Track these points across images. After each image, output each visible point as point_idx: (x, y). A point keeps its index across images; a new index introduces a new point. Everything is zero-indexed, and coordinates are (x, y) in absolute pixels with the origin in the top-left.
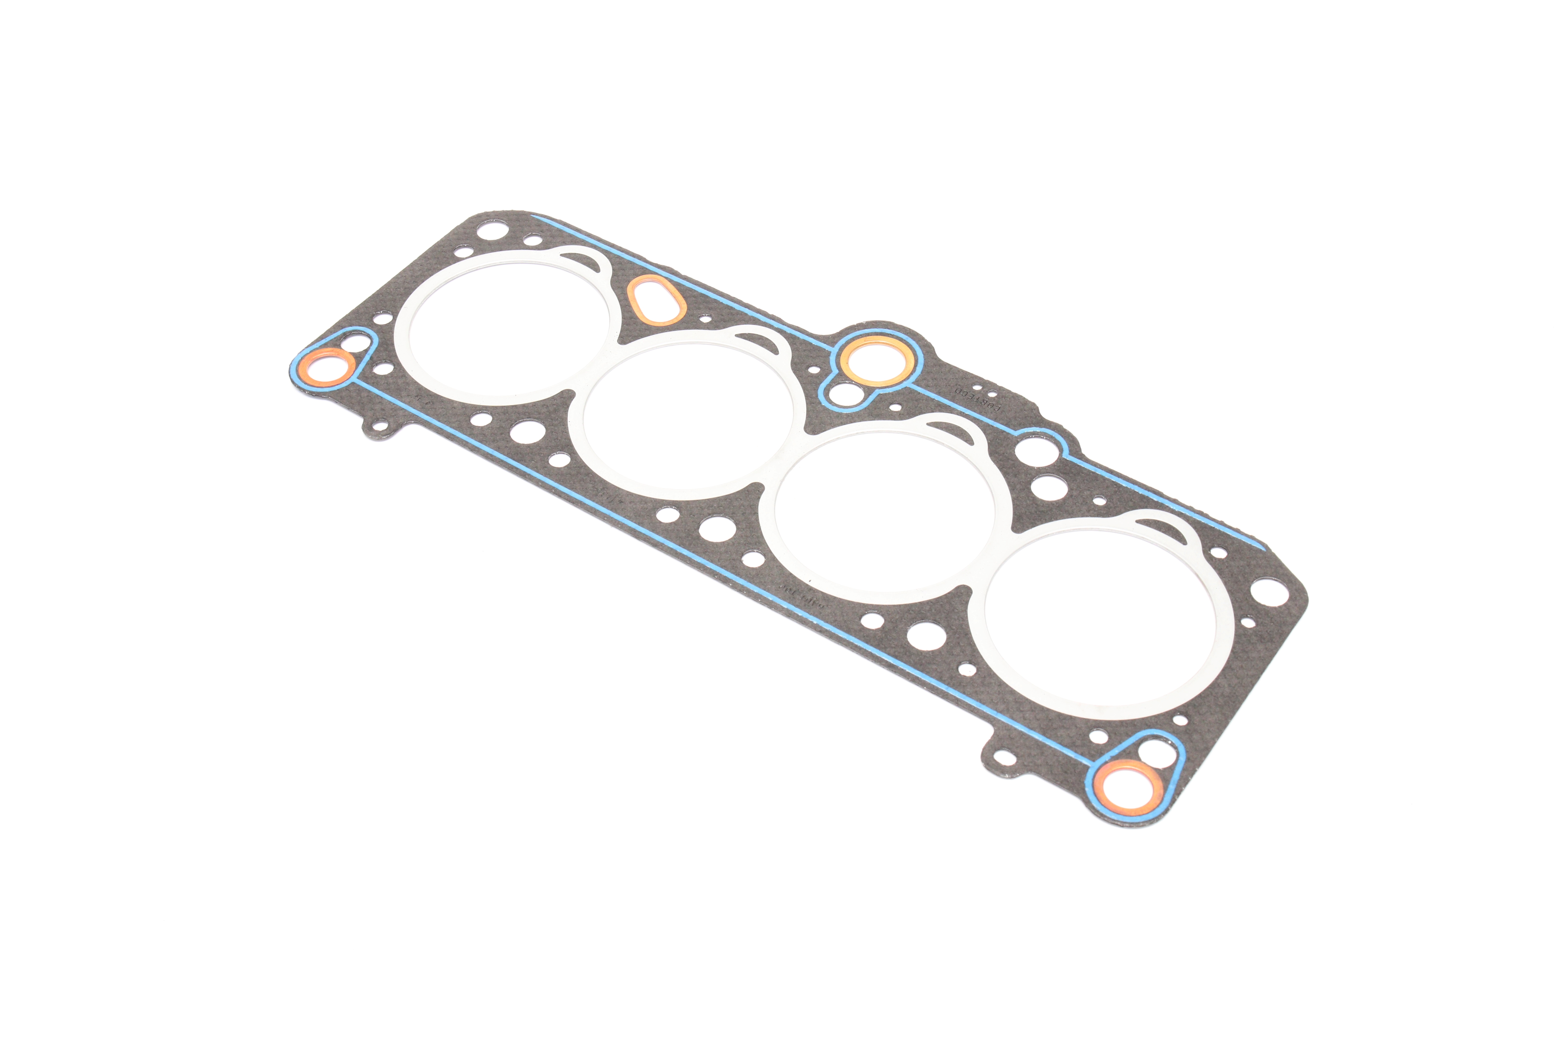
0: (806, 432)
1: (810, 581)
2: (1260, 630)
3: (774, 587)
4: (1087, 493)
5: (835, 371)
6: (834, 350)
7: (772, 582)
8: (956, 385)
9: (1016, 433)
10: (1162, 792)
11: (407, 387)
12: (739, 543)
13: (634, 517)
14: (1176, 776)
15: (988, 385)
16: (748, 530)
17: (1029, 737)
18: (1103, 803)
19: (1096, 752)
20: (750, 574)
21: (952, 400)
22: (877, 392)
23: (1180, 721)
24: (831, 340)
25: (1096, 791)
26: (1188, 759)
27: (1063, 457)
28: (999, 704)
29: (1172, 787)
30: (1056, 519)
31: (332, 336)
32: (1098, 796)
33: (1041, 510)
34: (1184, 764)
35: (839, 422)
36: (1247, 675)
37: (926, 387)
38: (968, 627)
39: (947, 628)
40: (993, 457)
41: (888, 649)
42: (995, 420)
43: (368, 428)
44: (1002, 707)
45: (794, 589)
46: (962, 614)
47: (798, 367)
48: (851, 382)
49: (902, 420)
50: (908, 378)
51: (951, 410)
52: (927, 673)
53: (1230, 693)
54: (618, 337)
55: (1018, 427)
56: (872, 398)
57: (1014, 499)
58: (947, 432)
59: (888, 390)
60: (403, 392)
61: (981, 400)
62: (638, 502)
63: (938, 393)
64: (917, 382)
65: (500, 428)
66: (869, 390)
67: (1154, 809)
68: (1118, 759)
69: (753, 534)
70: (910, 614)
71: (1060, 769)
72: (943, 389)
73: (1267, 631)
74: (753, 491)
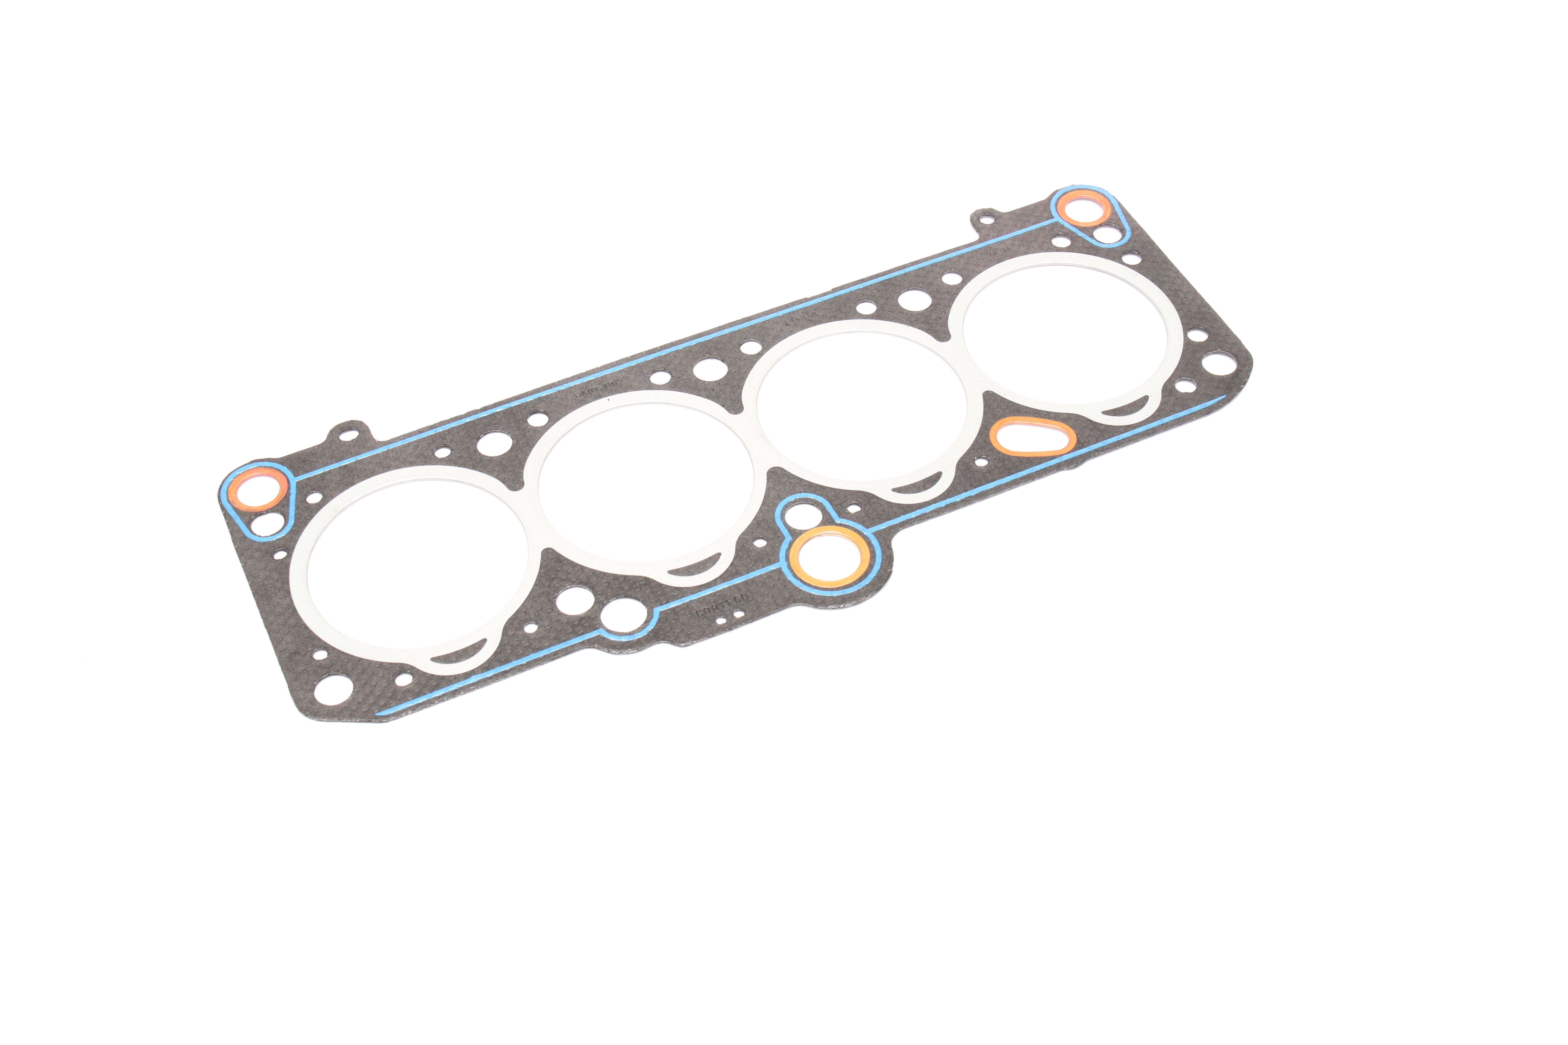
1: (609, 400)
2: (306, 656)
3: (621, 376)
5: (838, 521)
6: (868, 532)
7: (627, 378)
8: (754, 599)
9: (658, 611)
10: (236, 506)
11: (1025, 247)
12: (683, 375)
13: (764, 326)
14: (239, 521)
16: (694, 386)
17: (352, 456)
18: (260, 468)
19: (304, 489)
20: (644, 368)
21: (737, 586)
22: (788, 538)
23: (280, 555)
24: (885, 538)
25: (273, 470)
26: (245, 537)
28: (395, 454)
29: (233, 514)
30: (535, 584)
32: (269, 468)
33: (555, 580)
34: (242, 532)
35: (771, 494)
36: (276, 621)
37: (769, 575)
38: (480, 471)
39: (491, 460)
40: (642, 579)
41: (500, 415)
42: (686, 605)
45: (609, 387)
46: (495, 474)
47: (865, 499)
48: (818, 527)
49: (739, 538)
50: (789, 567)
51: (723, 578)
52: (459, 427)
54: (998, 394)
55: (664, 616)
56: (785, 532)
57: (582, 568)
58: (699, 562)
59: (784, 546)
60: (1020, 242)
61: (721, 607)
62: (779, 334)
63: (753, 580)
64: (779, 571)
65: (932, 284)
66: (795, 534)
67: (229, 492)
68: (285, 497)
69: (687, 387)
70: (524, 443)
71: (310, 459)
72: (755, 587)
73: (300, 660)
74: (733, 405)
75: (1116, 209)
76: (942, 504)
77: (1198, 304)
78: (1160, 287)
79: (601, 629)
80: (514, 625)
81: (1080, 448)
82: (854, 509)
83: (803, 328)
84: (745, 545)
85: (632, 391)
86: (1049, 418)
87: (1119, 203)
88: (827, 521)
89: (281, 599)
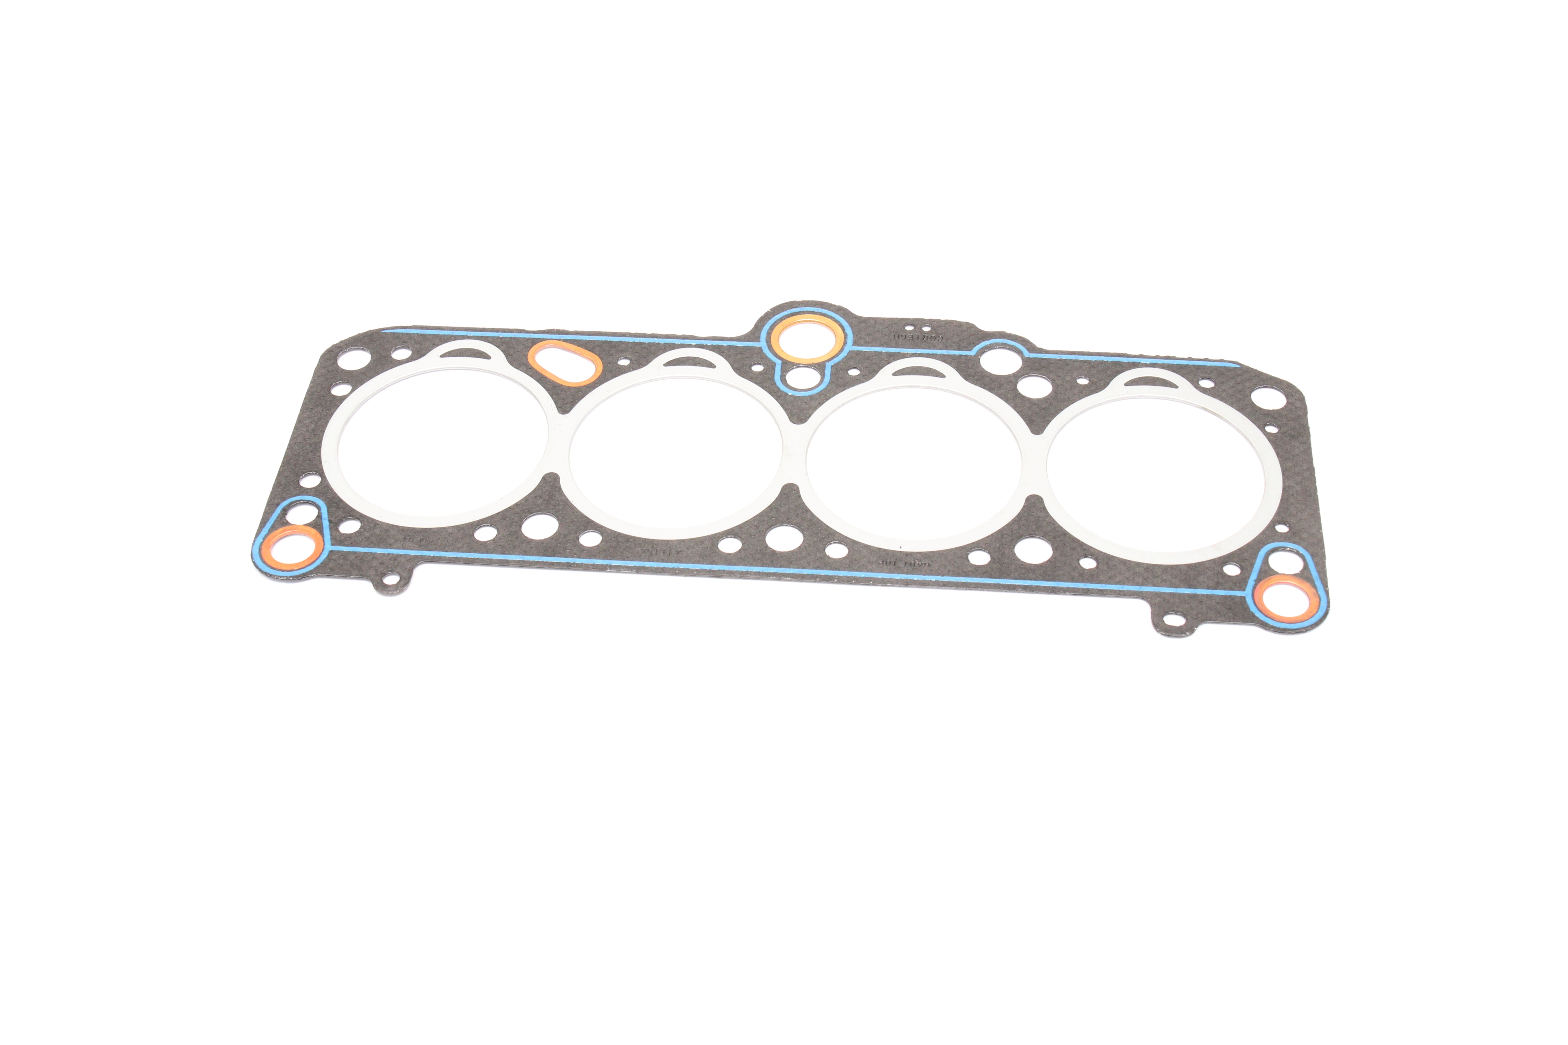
0: (793, 423)
1: (901, 548)
2: (1285, 431)
3: (874, 566)
4: (1068, 378)
5: (779, 362)
6: (762, 344)
7: (869, 562)
8: (891, 332)
9: (972, 353)
10: (1314, 590)
11: (389, 534)
12: (814, 542)
13: (701, 560)
14: (1314, 573)
15: (918, 323)
16: (812, 528)
17: (1180, 595)
18: (1278, 620)
19: (1239, 582)
20: (845, 564)
21: (897, 346)
22: (829, 366)
23: (1282, 529)
24: (753, 336)
25: (1265, 613)
26: (1312, 556)
27: (1025, 357)
28: (1136, 579)
29: (1318, 583)
30: (1062, 410)
31: (273, 516)
32: (1269, 617)
33: (1043, 407)
34: (1313, 561)
35: (817, 404)
36: (1303, 469)
37: (867, 344)
38: (1062, 528)
39: (1045, 536)
40: (969, 380)
41: (1012, 575)
42: (946, 348)
43: (381, 587)
44: (1140, 580)
45: (893, 560)
46: (1048, 520)
47: (742, 369)
48: (798, 366)
49: (868, 380)
50: (845, 343)
51: (904, 356)
52: (1060, 580)
53: (1302, 490)
54: (556, 408)
55: (969, 347)
56: (828, 372)
57: (1015, 408)
58: (914, 375)
59: (837, 360)
60: (388, 540)
61: (921, 337)
62: (695, 545)
63: (881, 345)
64: (855, 343)
65: (510, 534)
66: (819, 367)
67: (1317, 607)
68: (1261, 580)
69: (820, 529)
70: (1006, 538)
71: (1224, 609)
72: (883, 340)
73: (1291, 429)
74: (790, 493)
75: (267, 532)
76: (685, 342)
81: (538, 338)
82: (758, 368)
83: (667, 542)
84: (868, 374)
85: (873, 547)
86: (536, 370)
87: (256, 537)
88: (787, 366)
89: (1294, 487)
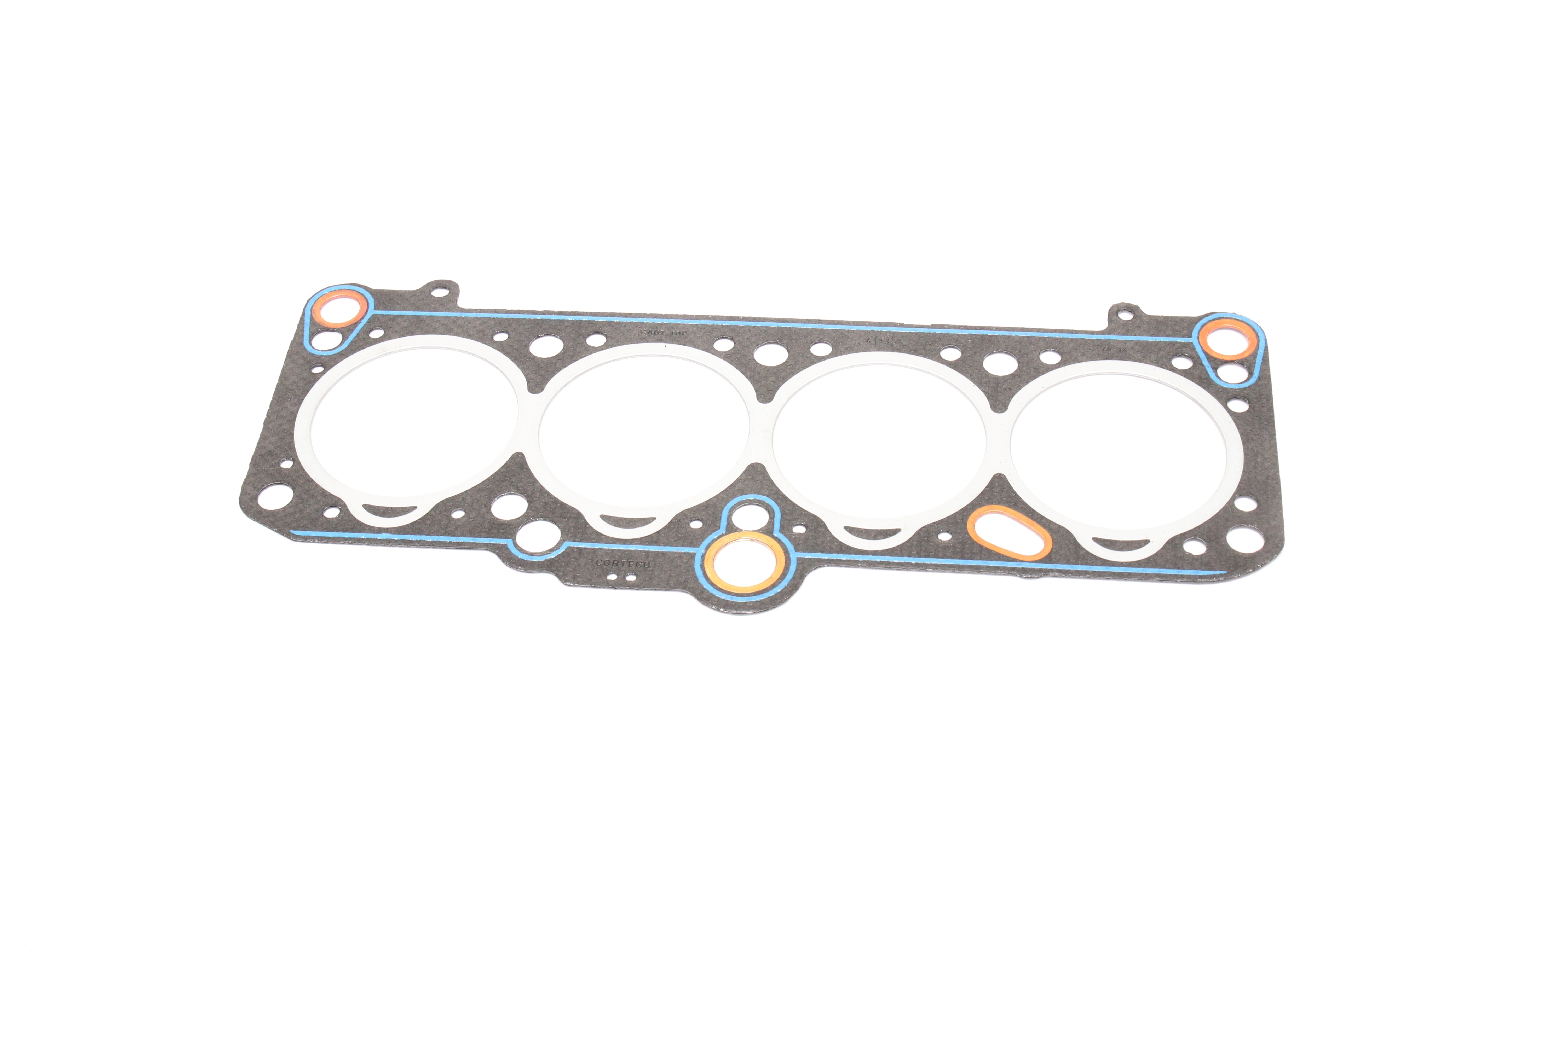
0: (762, 468)
1: (666, 346)
2: (275, 460)
3: (691, 330)
4: (473, 515)
5: (776, 534)
6: (794, 555)
7: (695, 333)
8: (652, 570)
9: (567, 545)
10: (313, 315)
11: (1142, 354)
12: (744, 350)
13: (846, 334)
14: (307, 328)
16: (745, 363)
17: (430, 310)
18: (355, 292)
19: (374, 323)
20: (717, 331)
21: (647, 553)
22: (722, 530)
23: (318, 370)
24: (806, 568)
25: (363, 297)
26: (302, 344)
27: (511, 539)
28: (463, 323)
29: (307, 321)
30: (488, 479)
31: (1259, 367)
32: (361, 295)
33: (506, 483)
34: (303, 340)
35: (737, 486)
36: (274, 421)
37: (680, 555)
38: (517, 365)
39: (533, 359)
40: (576, 512)
41: (570, 323)
42: (594, 550)
43: (1133, 309)
44: (459, 322)
45: (674, 336)
46: (527, 372)
47: (815, 524)
48: (755, 532)
49: (681, 512)
50: (703, 556)
51: (642, 541)
52: (530, 320)
53: (284, 403)
54: (1009, 480)
55: (570, 551)
56: (724, 523)
57: (535, 481)
58: (632, 519)
59: (714, 536)
60: (1140, 348)
61: (620, 565)
62: (854, 347)
63: (664, 554)
64: (692, 556)
65: (1027, 355)
66: (731, 528)
67: (317, 302)
68: (355, 323)
69: (739, 362)
70: (569, 356)
71: (396, 300)
72: (662, 560)
73: (268, 461)
74: (766, 394)
75: (1258, 352)
76: (878, 559)
77: (1270, 474)
78: (1244, 443)
79: (510, 540)
80: (446, 506)
81: (1046, 563)
82: (799, 529)
83: (879, 349)
84: (682, 520)
85: (690, 347)
86: (1039, 523)
87: (1266, 348)
88: (768, 530)
89: (291, 405)
